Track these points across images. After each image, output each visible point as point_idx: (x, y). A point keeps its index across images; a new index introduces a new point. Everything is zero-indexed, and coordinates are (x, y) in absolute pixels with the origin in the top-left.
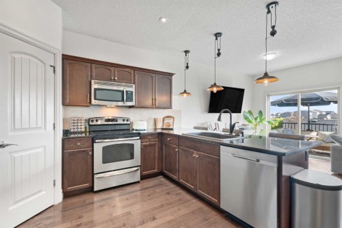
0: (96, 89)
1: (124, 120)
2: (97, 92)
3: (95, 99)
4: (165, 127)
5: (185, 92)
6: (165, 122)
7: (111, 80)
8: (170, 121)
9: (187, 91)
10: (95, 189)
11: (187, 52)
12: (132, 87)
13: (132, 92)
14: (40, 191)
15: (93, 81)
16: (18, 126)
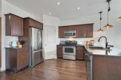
0: (65, 33)
1: (74, 42)
2: (65, 34)
3: (65, 36)
4: (90, 44)
5: (100, 30)
6: (91, 42)
7: (69, 30)
8: (93, 42)
9: (101, 29)
10: (63, 58)
11: (101, 12)
12: (75, 31)
13: (75, 33)
14: (52, 55)
15: (64, 32)
16: (48, 42)
